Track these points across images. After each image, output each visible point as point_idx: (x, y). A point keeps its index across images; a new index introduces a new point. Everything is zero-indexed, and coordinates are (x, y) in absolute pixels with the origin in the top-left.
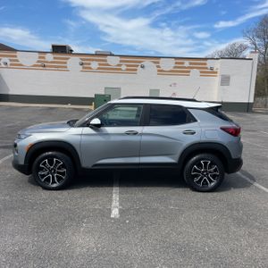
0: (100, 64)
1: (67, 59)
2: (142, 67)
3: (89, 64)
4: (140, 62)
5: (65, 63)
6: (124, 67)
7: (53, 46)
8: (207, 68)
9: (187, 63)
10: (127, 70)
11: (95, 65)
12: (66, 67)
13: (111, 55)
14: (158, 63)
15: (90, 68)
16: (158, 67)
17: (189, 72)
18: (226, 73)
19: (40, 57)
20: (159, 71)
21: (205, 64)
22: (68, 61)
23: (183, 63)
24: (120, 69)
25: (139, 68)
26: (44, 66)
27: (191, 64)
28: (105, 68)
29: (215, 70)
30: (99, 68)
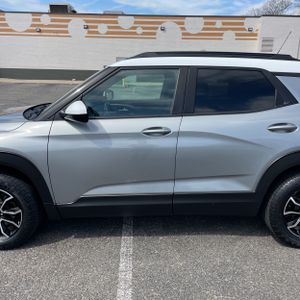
0: (109, 27)
1: (69, 21)
2: (163, 29)
3: (96, 27)
4: (160, 23)
5: (66, 26)
6: (139, 31)
7: (51, 6)
8: (244, 29)
9: (219, 23)
10: (144, 33)
11: (103, 28)
12: (67, 32)
13: (123, 15)
14: (183, 24)
15: (97, 33)
16: (183, 29)
17: (221, 34)
18: (268, 35)
19: (34, 20)
20: (183, 34)
21: (242, 24)
22: (69, 24)
23: (214, 24)
24: (135, 33)
25: (159, 31)
26: (40, 31)
27: (224, 24)
28: (116, 33)
29: (254, 32)
30: (108, 33)
